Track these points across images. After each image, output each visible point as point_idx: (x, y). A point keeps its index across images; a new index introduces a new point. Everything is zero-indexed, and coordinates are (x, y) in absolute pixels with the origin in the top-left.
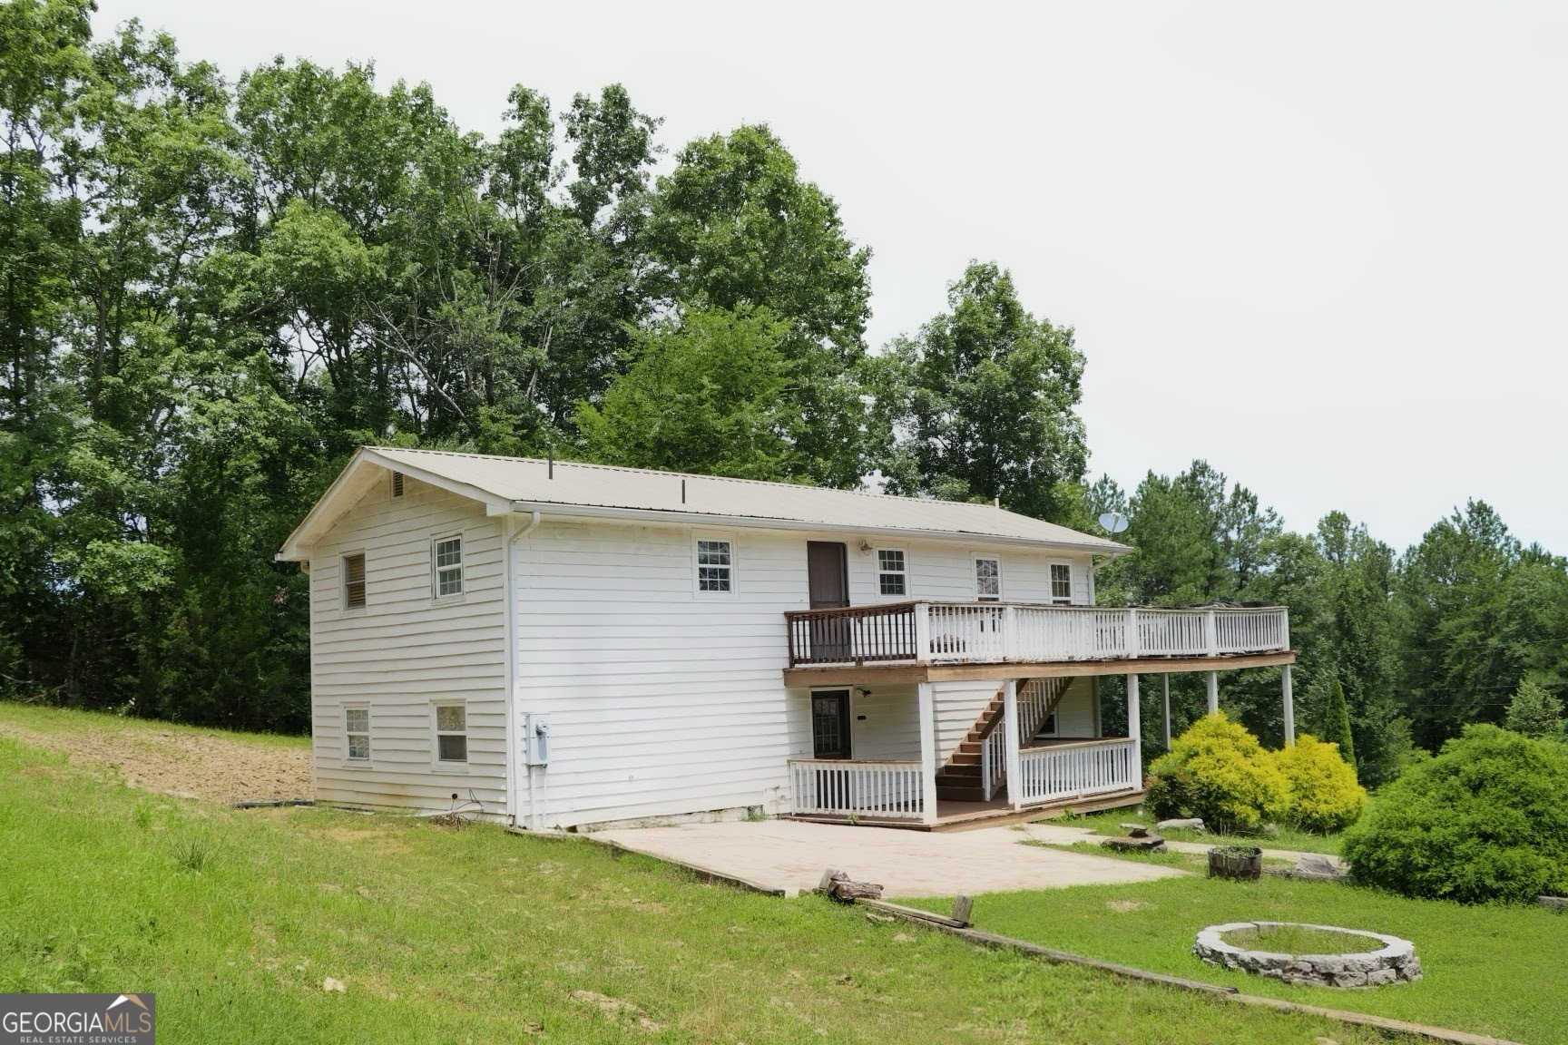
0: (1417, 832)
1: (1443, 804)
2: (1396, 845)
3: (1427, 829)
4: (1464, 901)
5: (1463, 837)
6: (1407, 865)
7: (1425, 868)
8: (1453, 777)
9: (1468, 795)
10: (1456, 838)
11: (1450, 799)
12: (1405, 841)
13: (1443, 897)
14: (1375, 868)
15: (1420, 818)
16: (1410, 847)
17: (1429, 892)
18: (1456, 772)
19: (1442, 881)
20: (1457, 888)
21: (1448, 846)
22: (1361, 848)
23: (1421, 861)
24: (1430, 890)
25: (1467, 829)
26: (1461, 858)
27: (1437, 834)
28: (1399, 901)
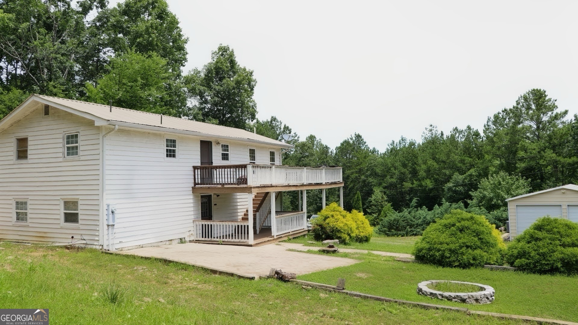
0: (445, 246)
1: (451, 236)
2: (439, 250)
3: (448, 244)
4: (464, 268)
5: (461, 247)
6: (443, 256)
7: (450, 257)
8: (453, 227)
9: (459, 233)
10: (458, 248)
11: (453, 234)
12: (442, 249)
13: (455, 267)
14: (429, 258)
15: (445, 241)
16: (444, 251)
17: (450, 265)
18: (454, 225)
19: (454, 261)
20: (461, 264)
21: (456, 250)
22: (424, 251)
23: (448, 255)
24: (450, 264)
25: (462, 244)
26: (461, 254)
27: (453, 247)
28: (440, 268)
